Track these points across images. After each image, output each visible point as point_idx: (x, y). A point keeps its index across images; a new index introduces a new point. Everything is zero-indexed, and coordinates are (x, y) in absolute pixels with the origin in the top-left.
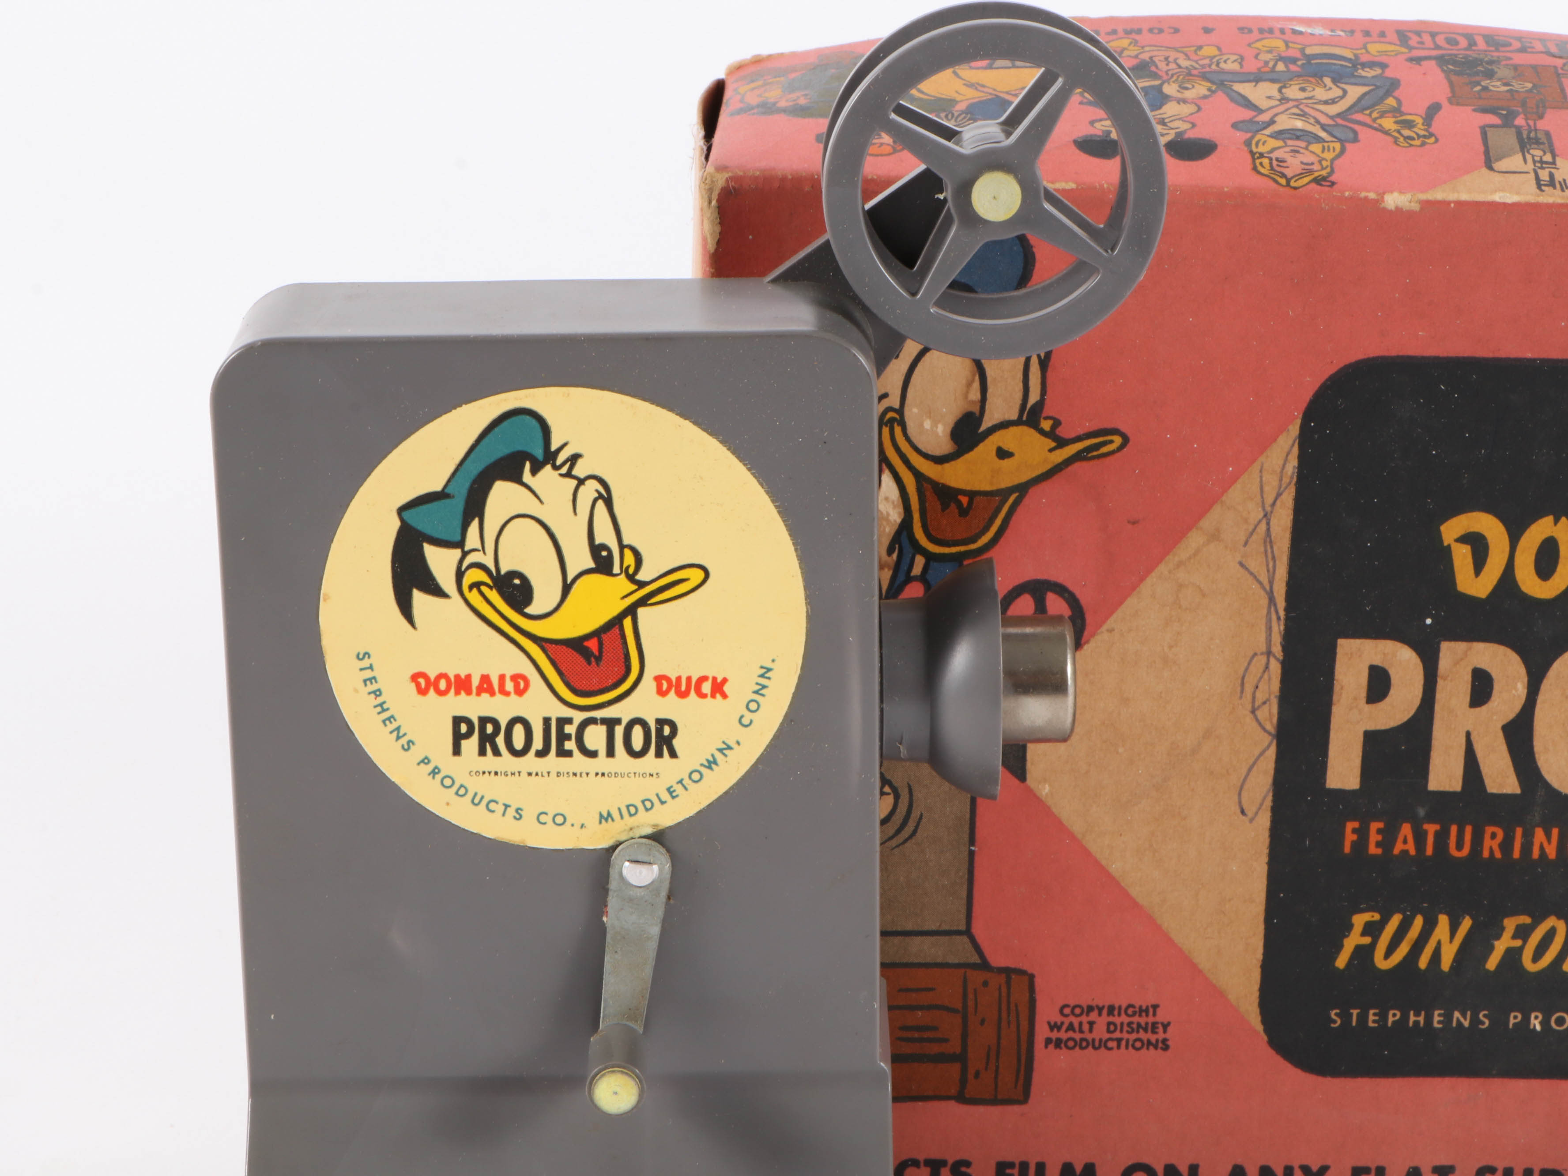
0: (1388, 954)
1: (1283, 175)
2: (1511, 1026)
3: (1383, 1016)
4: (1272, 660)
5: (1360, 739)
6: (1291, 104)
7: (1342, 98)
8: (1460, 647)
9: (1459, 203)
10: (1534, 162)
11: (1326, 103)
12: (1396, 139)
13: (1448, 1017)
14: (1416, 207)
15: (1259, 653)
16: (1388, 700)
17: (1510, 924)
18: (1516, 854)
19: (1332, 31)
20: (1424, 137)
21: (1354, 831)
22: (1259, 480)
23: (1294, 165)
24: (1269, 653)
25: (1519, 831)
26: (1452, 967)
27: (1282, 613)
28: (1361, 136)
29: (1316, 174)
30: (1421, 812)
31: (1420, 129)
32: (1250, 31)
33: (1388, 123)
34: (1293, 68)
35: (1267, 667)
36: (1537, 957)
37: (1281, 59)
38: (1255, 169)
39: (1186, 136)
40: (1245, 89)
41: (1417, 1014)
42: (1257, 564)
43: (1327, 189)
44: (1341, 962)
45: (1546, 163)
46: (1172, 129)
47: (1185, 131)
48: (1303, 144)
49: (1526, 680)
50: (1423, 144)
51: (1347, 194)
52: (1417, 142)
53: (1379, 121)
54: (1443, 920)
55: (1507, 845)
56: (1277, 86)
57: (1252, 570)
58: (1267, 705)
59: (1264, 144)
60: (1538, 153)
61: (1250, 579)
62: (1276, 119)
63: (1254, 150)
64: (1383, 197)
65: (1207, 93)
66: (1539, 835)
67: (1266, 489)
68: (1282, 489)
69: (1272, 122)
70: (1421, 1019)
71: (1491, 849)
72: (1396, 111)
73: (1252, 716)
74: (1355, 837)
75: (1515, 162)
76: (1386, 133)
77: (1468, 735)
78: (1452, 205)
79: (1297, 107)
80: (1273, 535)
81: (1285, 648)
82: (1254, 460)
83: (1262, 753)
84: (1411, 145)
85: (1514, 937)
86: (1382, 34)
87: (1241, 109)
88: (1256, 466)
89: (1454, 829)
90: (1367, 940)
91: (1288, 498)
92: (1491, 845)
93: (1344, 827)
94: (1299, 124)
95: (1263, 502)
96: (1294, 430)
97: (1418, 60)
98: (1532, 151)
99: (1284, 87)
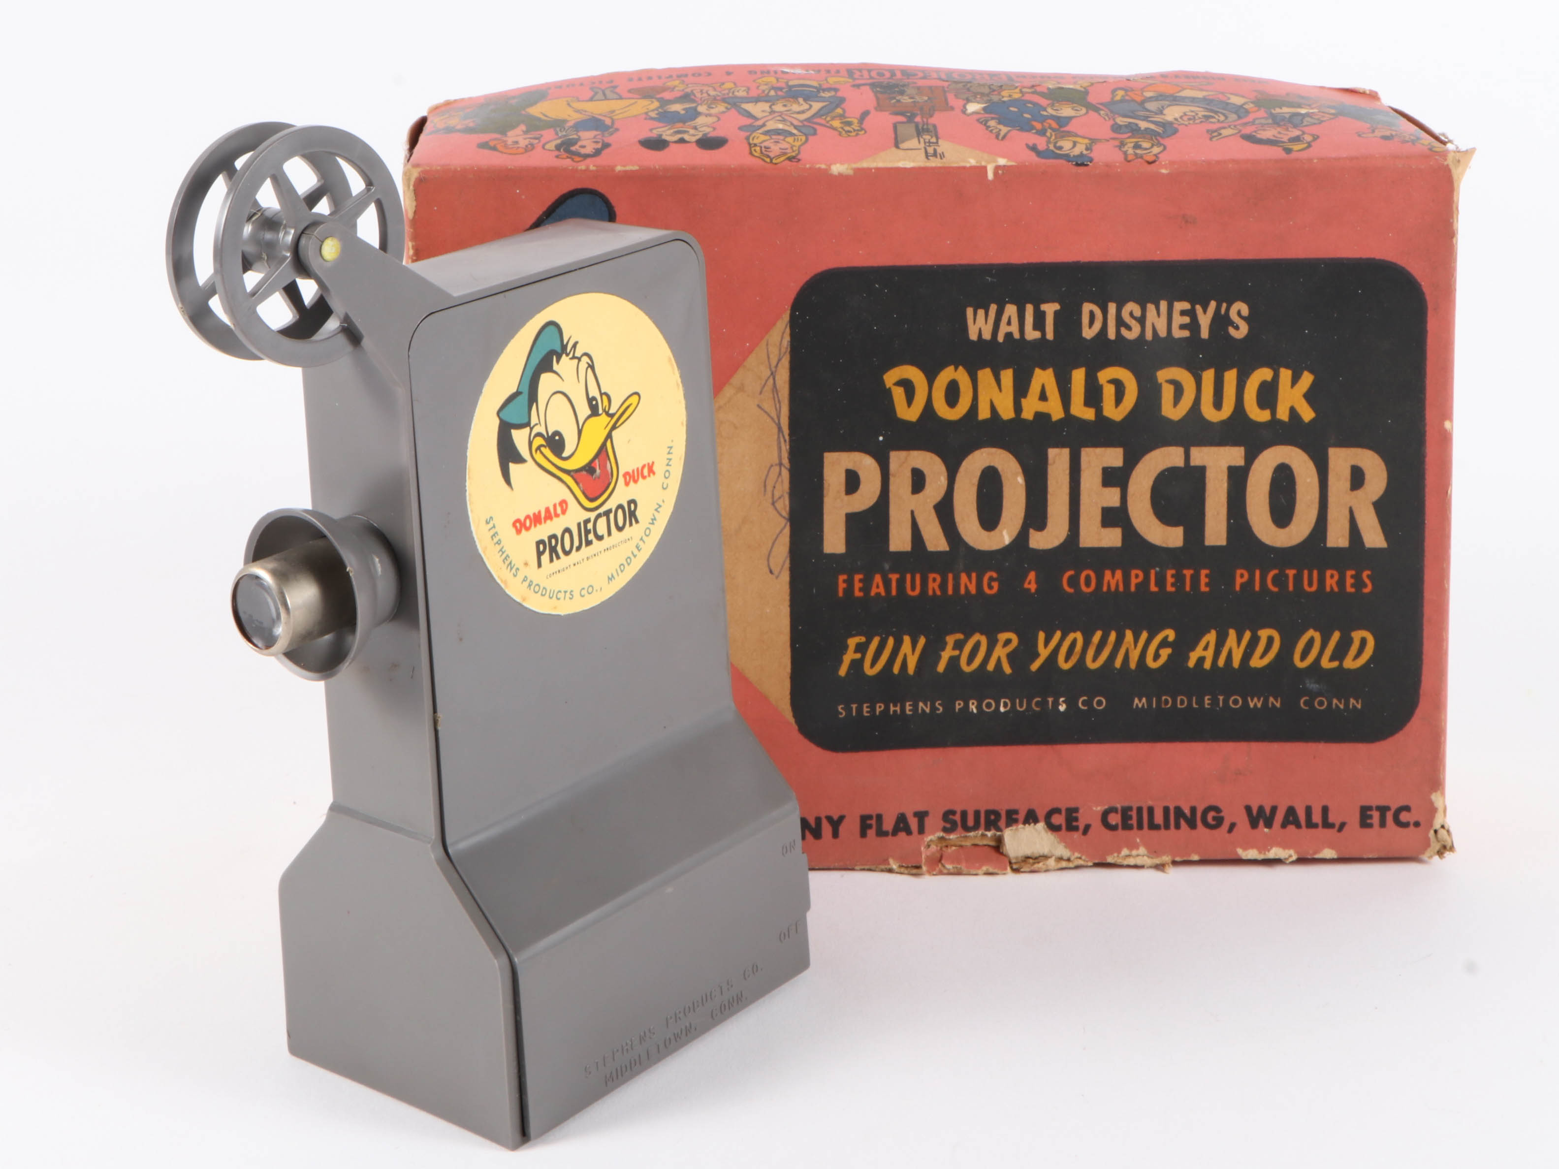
0: (873, 664)
1: (768, 156)
2: (957, 710)
3: (873, 709)
4: (783, 469)
5: (843, 519)
6: (776, 114)
7: (808, 110)
8: (903, 454)
9: (878, 169)
10: (925, 143)
11: (799, 113)
12: (840, 132)
13: (915, 707)
14: (851, 172)
15: (774, 464)
16: (859, 492)
17: (950, 640)
18: (950, 592)
19: (807, 71)
20: (858, 130)
21: (844, 581)
22: (766, 351)
23: (775, 150)
24: (781, 464)
25: (950, 576)
26: (915, 672)
27: (787, 438)
28: (818, 132)
29: (789, 155)
30: (887, 566)
31: (856, 126)
32: (756, 73)
33: (836, 123)
34: (780, 93)
35: (780, 474)
36: (970, 660)
37: (773, 88)
38: (751, 153)
39: (709, 136)
40: (749, 107)
41: (895, 706)
42: (768, 406)
43: (795, 164)
44: (843, 671)
45: (933, 143)
46: (700, 132)
47: (709, 133)
48: (782, 137)
49: (946, 474)
50: (857, 135)
51: (808, 166)
52: (853, 134)
53: (831, 122)
54: (907, 639)
55: (943, 586)
56: (769, 104)
57: (767, 410)
58: (782, 499)
59: (758, 138)
60: (927, 137)
61: (766, 416)
62: (767, 123)
63: (751, 141)
64: (830, 167)
65: (724, 109)
66: (964, 578)
67: (771, 356)
68: (782, 355)
69: (764, 125)
70: (898, 709)
71: (934, 590)
72: (842, 116)
73: (772, 507)
74: (845, 585)
75: (913, 143)
76: (835, 129)
77: (912, 512)
78: (873, 170)
79: (780, 116)
80: (778, 387)
81: (791, 460)
82: (762, 338)
83: (781, 532)
84: (849, 136)
85: (954, 649)
86: (838, 72)
87: (745, 118)
88: (764, 343)
89: (908, 577)
90: (858, 656)
91: (786, 362)
92: (933, 586)
93: (838, 579)
94: (781, 126)
95: (770, 365)
96: (786, 317)
97: (858, 86)
98: (924, 137)
99: (774, 104)
